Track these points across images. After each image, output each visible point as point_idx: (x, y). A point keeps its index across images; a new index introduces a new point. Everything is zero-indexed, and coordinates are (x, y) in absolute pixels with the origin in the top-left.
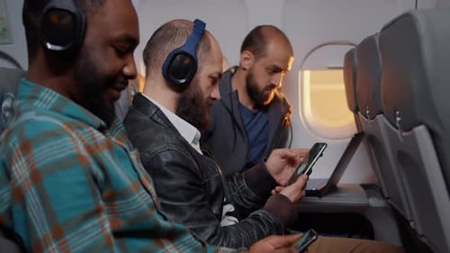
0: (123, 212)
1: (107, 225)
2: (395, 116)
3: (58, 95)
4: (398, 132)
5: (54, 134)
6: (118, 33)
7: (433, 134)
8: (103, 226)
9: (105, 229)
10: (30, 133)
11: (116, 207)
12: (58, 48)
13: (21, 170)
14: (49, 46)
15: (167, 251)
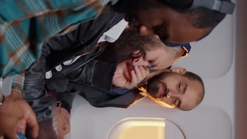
0: (49, 20)
1: (41, 13)
8: (40, 11)
9: (38, 12)
11: (53, 16)
15: (22, 46)
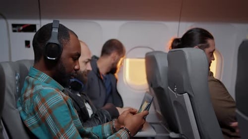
2: (174, 87)
3: (48, 76)
4: (175, 93)
5: (52, 94)
6: (75, 52)
7: (190, 96)
10: (44, 95)
12: (54, 59)
13: (43, 110)
14: (49, 58)
